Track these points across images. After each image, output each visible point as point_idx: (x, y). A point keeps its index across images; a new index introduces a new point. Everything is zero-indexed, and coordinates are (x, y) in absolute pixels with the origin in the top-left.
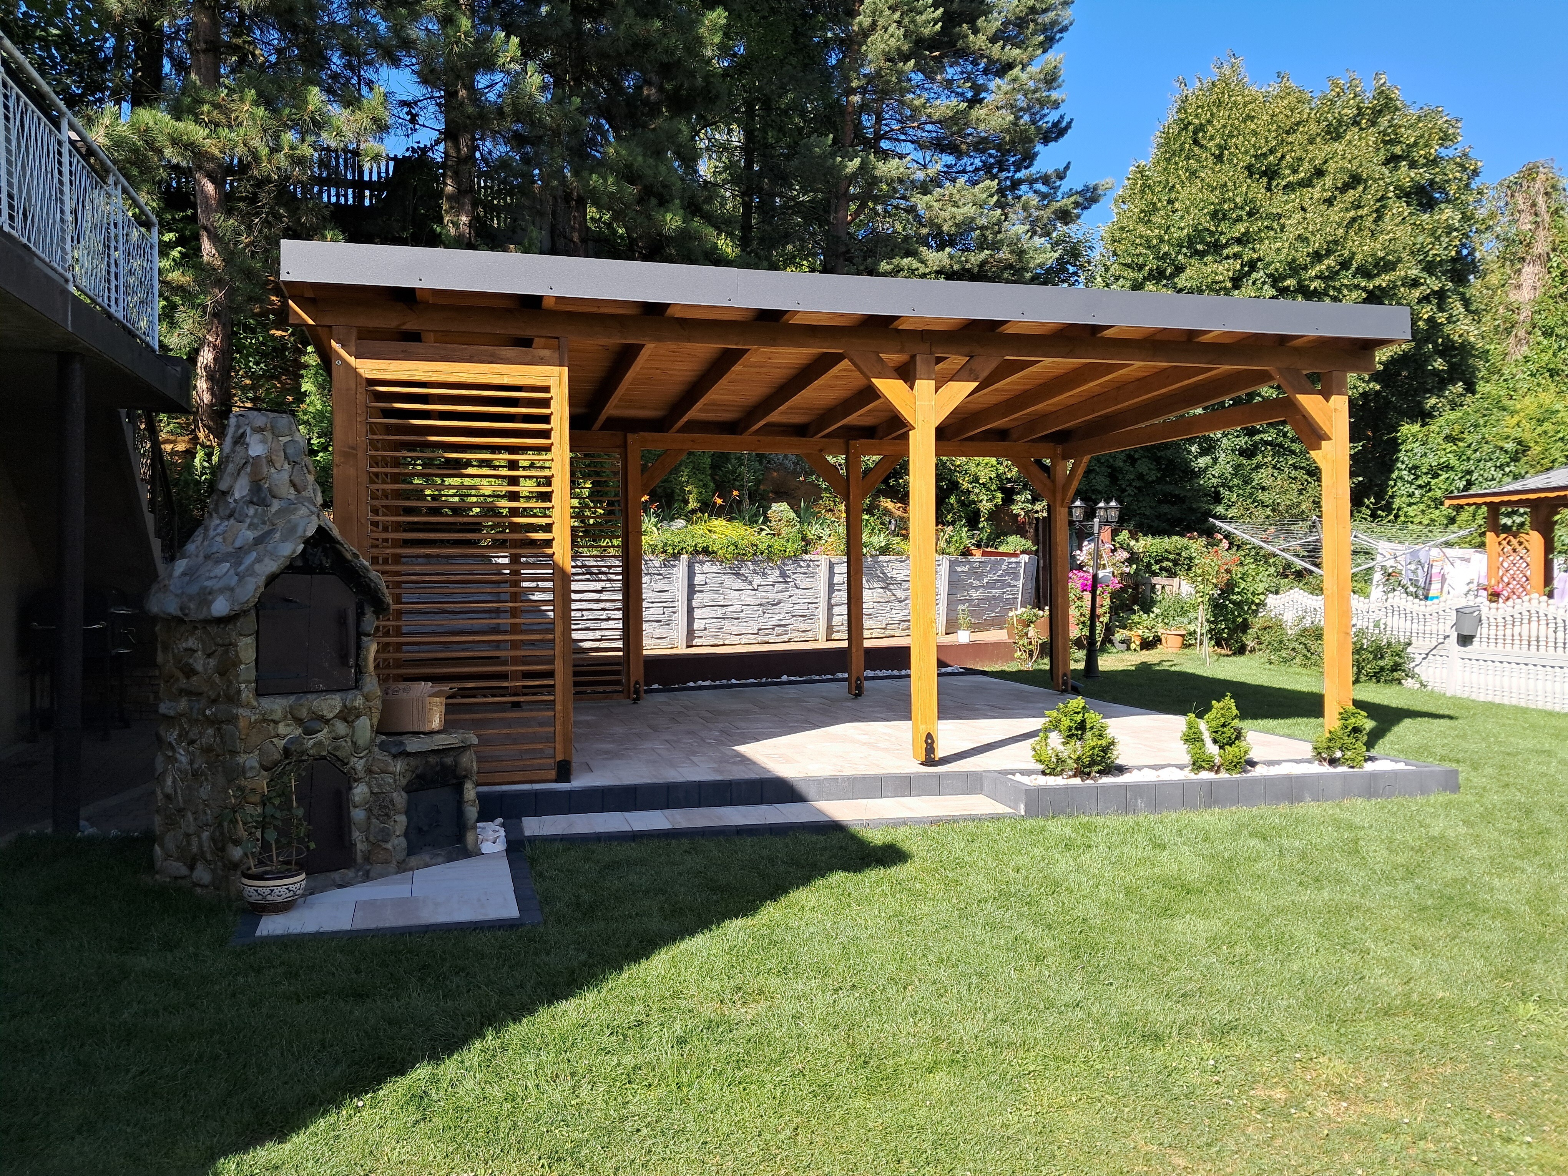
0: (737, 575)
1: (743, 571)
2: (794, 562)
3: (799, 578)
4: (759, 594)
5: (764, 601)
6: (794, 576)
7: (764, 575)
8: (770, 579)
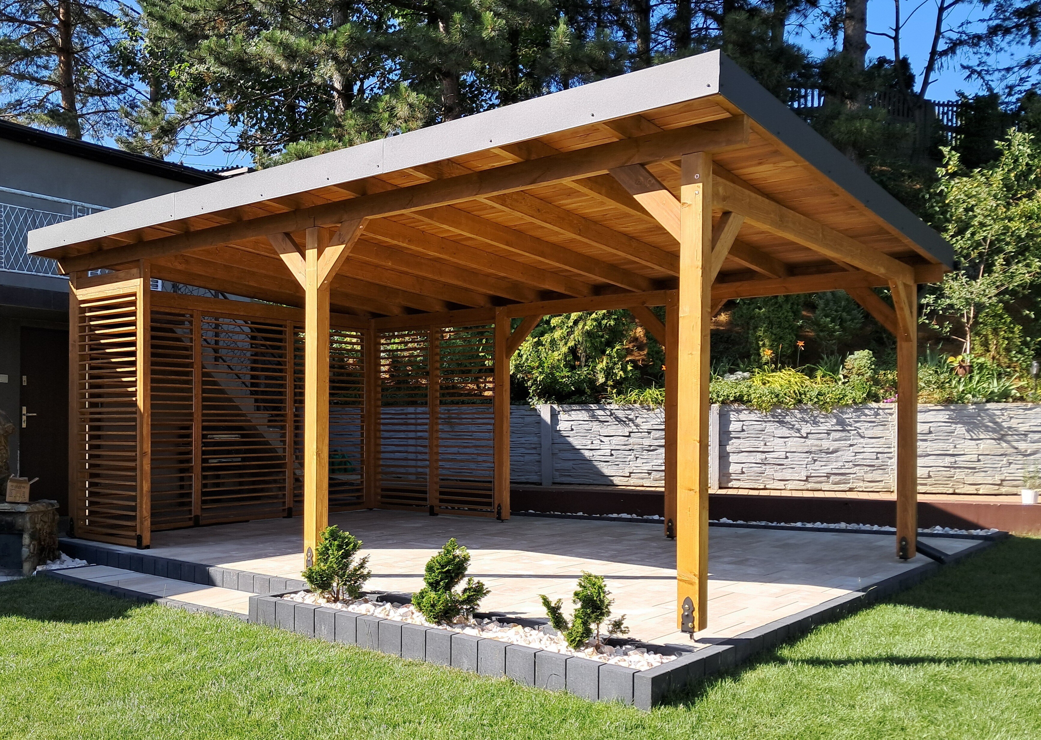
0: (781, 422)
1: (788, 419)
2: (856, 410)
3: (863, 427)
4: (809, 442)
5: (814, 449)
6: (858, 425)
7: (816, 423)
8: (823, 428)
